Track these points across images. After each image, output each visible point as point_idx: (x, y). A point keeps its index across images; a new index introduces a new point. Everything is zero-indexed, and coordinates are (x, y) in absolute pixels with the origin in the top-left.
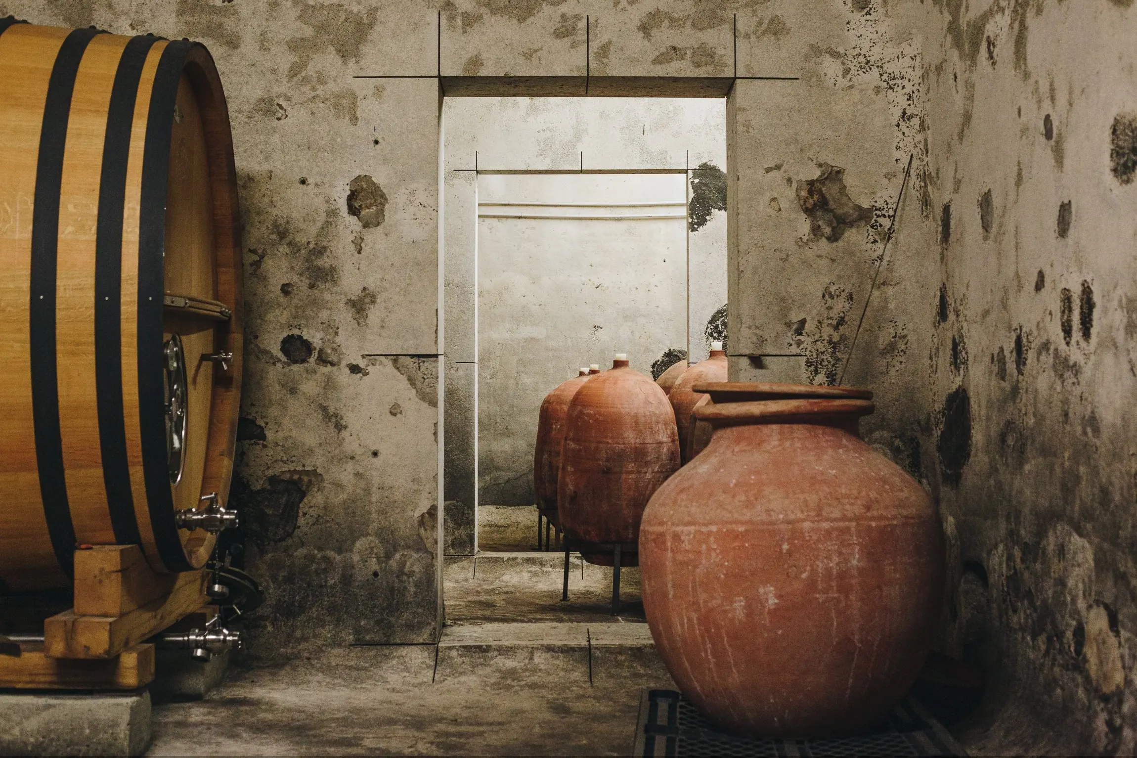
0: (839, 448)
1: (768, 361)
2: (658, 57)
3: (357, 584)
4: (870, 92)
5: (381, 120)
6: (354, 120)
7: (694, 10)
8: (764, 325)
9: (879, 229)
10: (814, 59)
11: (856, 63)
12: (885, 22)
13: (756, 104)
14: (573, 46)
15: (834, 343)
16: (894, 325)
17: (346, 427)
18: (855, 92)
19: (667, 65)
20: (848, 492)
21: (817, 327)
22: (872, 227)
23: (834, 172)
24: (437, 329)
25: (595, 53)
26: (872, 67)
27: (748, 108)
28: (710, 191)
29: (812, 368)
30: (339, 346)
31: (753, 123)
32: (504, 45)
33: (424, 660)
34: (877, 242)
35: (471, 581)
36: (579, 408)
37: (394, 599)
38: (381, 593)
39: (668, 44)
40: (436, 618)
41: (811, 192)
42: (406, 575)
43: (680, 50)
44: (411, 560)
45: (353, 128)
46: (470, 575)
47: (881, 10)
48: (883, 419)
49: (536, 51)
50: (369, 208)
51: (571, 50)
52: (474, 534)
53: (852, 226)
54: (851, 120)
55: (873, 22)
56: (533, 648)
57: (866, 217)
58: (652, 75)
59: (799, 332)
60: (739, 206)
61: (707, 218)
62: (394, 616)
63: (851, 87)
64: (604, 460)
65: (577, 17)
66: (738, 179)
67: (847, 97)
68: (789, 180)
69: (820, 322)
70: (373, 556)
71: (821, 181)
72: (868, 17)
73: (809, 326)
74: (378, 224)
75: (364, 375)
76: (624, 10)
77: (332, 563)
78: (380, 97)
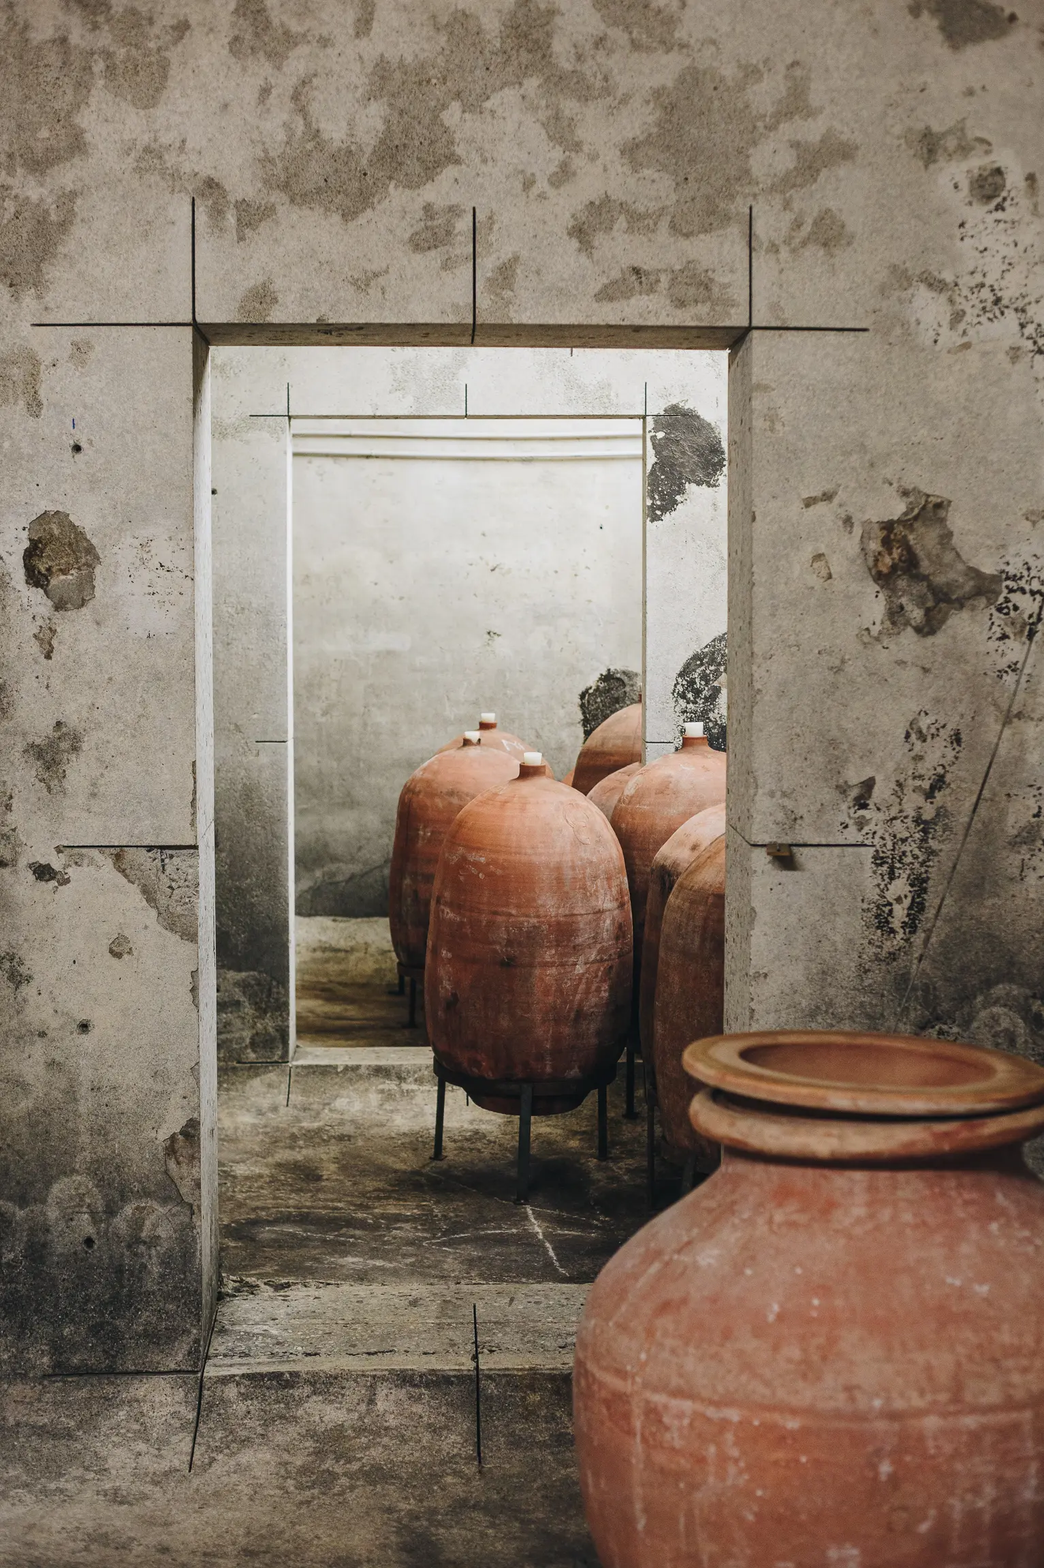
0: (991, 1219)
1: (803, 855)
2: (606, 286)
3: (56, 1259)
4: (1001, 356)
5: (85, 407)
6: (35, 406)
7: (674, 197)
8: (798, 789)
9: (1012, 613)
10: (897, 294)
11: (977, 302)
12: (1032, 226)
13: (786, 379)
14: (447, 265)
15: (925, 822)
16: (1036, 793)
17: (29, 979)
18: (972, 356)
19: (624, 302)
20: (1016, 1341)
21: (895, 793)
22: (1000, 610)
23: (930, 505)
24: (194, 799)
25: (489, 279)
26: (1006, 311)
27: (773, 385)
28: (683, 453)
29: (885, 867)
30: (14, 830)
31: (783, 413)
32: (317, 264)
33: (177, 1408)
34: (1008, 637)
35: (283, 1110)
36: (461, 850)
37: (123, 1287)
38: (100, 1275)
39: (626, 262)
40: (199, 1321)
41: (887, 543)
42: (145, 1243)
43: (647, 274)
44: (153, 1217)
45: (32, 422)
46: (282, 1099)
47: (1025, 203)
48: (1011, 963)
49: (376, 275)
50: (64, 572)
51: (443, 274)
52: (288, 1027)
53: (962, 607)
54: (965, 408)
55: (1008, 225)
56: (374, 1377)
57: (987, 592)
58: (594, 321)
59: (861, 803)
60: (754, 569)
61: (678, 498)
62: (124, 1317)
63: (967, 346)
64: (504, 943)
65: (454, 211)
66: (754, 519)
67: (958, 367)
68: (848, 521)
69: (899, 784)
70: (84, 1209)
71: (908, 522)
72: (999, 215)
73: (881, 792)
74: (83, 603)
75: (61, 884)
76: (542, 197)
77: (11, 1223)
78: (83, 363)
